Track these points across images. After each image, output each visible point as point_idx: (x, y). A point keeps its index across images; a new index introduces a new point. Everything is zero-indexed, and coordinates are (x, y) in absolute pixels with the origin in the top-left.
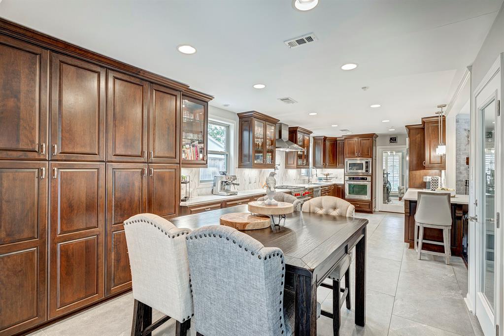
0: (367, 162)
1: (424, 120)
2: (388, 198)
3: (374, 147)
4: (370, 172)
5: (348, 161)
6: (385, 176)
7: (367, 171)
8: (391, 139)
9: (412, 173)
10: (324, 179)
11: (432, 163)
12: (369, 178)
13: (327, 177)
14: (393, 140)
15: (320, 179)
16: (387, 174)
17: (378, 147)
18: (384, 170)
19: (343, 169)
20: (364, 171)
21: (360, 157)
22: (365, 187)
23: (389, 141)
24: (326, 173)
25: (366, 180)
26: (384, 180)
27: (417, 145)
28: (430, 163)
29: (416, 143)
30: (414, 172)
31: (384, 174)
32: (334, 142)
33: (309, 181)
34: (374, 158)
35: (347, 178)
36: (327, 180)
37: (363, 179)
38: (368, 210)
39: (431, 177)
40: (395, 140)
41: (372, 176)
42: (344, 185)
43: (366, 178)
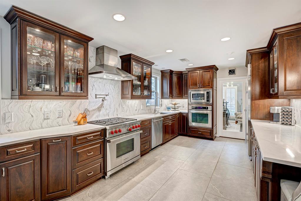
0: (208, 93)
1: (276, 31)
2: (227, 122)
3: (215, 79)
4: (211, 102)
5: (191, 92)
6: (225, 104)
7: (208, 101)
8: (230, 71)
9: (254, 103)
10: (172, 108)
11: (287, 89)
12: (210, 108)
13: (175, 107)
14: (232, 72)
15: (169, 108)
16: (226, 103)
17: (218, 79)
18: (224, 100)
19: (187, 99)
20: (205, 101)
21: (201, 88)
22: (207, 115)
23: (228, 74)
24: (174, 103)
25: (207, 109)
26: (224, 108)
27: (260, 71)
28: (285, 90)
29: (259, 69)
30: (257, 102)
31: (223, 103)
32: (180, 75)
33: (155, 111)
34: (214, 88)
35: (190, 107)
36: (175, 108)
37: (204, 108)
38: (210, 137)
39: (281, 108)
40: (234, 72)
41: (212, 105)
42: (187, 114)
43: (208, 107)
